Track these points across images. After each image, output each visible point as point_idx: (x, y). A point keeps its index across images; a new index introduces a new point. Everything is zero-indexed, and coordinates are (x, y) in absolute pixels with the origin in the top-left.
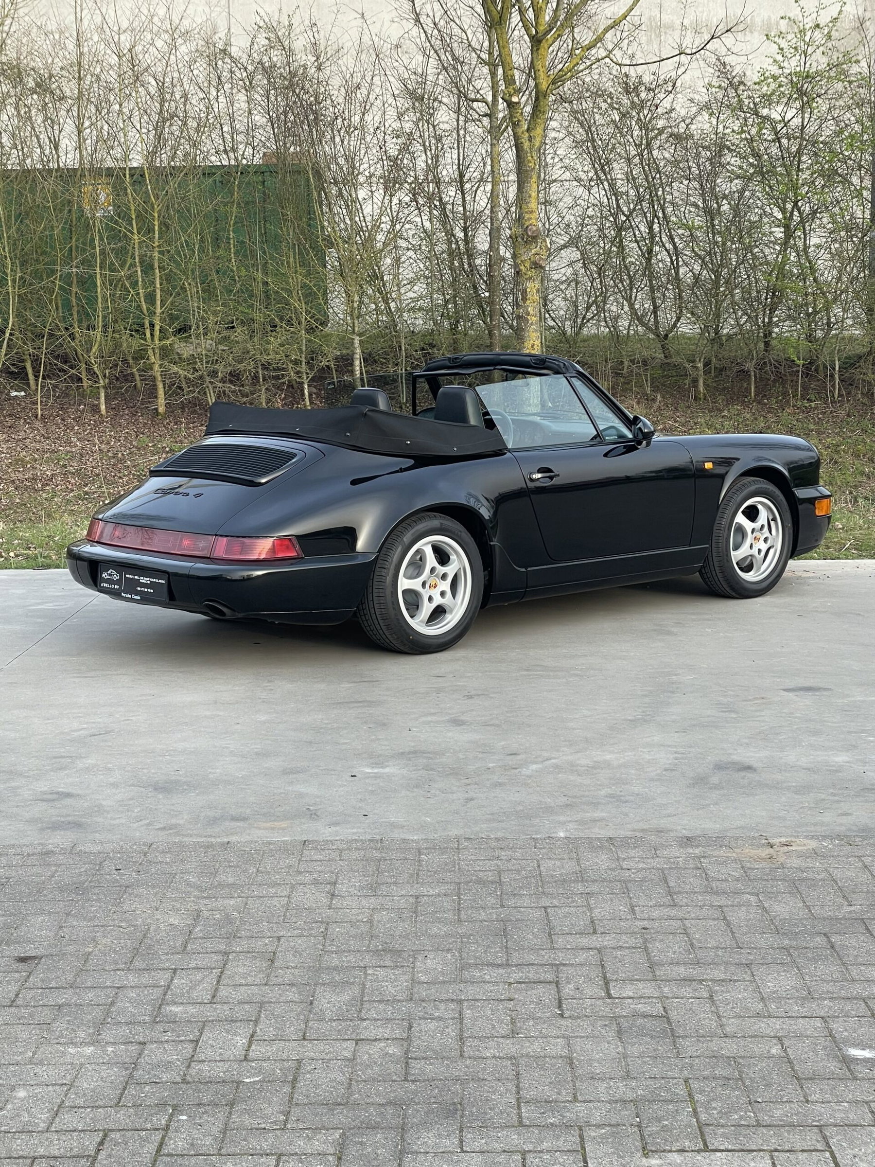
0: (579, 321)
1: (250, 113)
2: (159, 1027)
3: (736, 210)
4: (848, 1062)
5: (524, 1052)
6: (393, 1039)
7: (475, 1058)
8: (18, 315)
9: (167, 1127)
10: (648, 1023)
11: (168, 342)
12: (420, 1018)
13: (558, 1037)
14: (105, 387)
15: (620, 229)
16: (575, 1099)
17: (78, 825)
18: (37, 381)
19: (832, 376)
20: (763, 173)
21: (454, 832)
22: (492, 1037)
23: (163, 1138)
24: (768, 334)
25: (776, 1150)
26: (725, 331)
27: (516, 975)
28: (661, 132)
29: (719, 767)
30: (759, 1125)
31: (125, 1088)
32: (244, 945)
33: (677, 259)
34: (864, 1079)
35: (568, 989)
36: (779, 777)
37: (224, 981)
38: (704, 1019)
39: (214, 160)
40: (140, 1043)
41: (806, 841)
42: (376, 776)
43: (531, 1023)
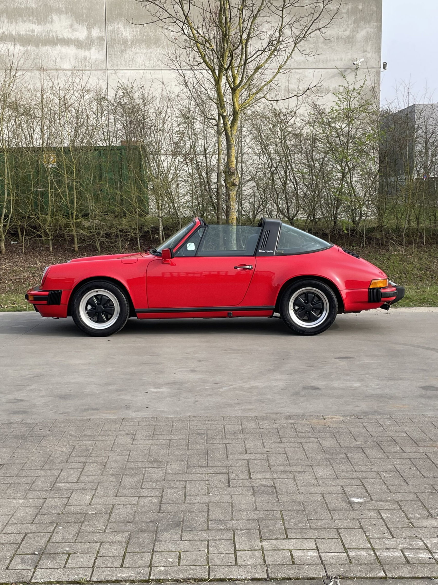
0: (256, 212)
1: (115, 123)
2: (53, 492)
3: (321, 166)
4: (351, 503)
5: (212, 500)
6: (155, 496)
7: (190, 503)
8: (15, 209)
9: (53, 531)
10: (266, 489)
11: (79, 220)
12: (167, 488)
13: (227, 495)
14: (52, 240)
15: (272, 173)
16: (232, 519)
17: (25, 412)
18: (22, 237)
19: (362, 236)
20: (332, 150)
21: (189, 414)
22: (198, 495)
23: (51, 536)
24: (336, 218)
25: (317, 538)
26: (318, 217)
27: (211, 470)
28: (290, 132)
29: (305, 388)
30: (311, 528)
31: (36, 516)
32: (93, 459)
33: (297, 186)
34: (357, 510)
35: (232, 476)
36: (330, 392)
37: (83, 473)
38: (291, 487)
39: (100, 144)
40: (44, 498)
41: (340, 417)
42: (157, 392)
43: (216, 489)
